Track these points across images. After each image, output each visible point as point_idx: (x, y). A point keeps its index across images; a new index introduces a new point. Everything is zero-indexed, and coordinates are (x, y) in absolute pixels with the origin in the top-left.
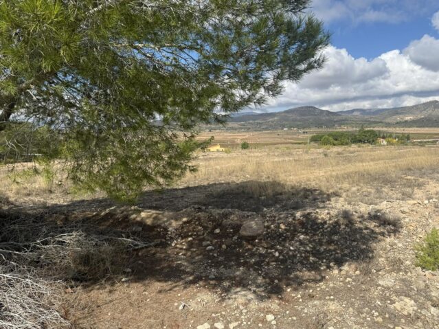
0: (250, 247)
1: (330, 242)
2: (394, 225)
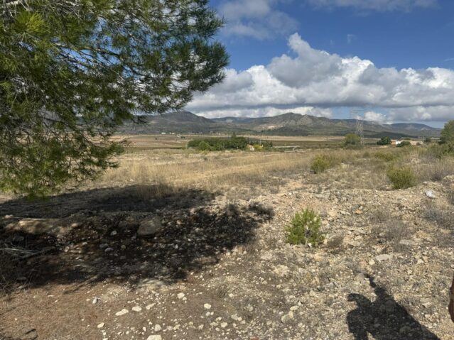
0: (149, 244)
1: (220, 232)
2: (269, 214)
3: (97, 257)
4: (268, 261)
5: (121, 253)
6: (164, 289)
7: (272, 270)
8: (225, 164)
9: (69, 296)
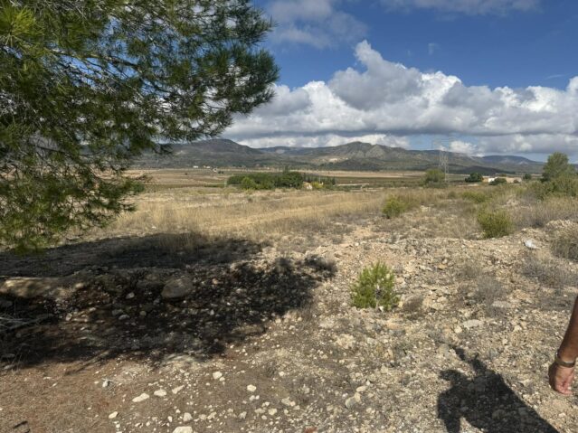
0: (176, 310)
1: (269, 293)
2: (330, 269)
3: (109, 327)
4: (329, 329)
5: (141, 321)
6: (196, 366)
7: (334, 340)
8: (275, 206)
9: (71, 378)
